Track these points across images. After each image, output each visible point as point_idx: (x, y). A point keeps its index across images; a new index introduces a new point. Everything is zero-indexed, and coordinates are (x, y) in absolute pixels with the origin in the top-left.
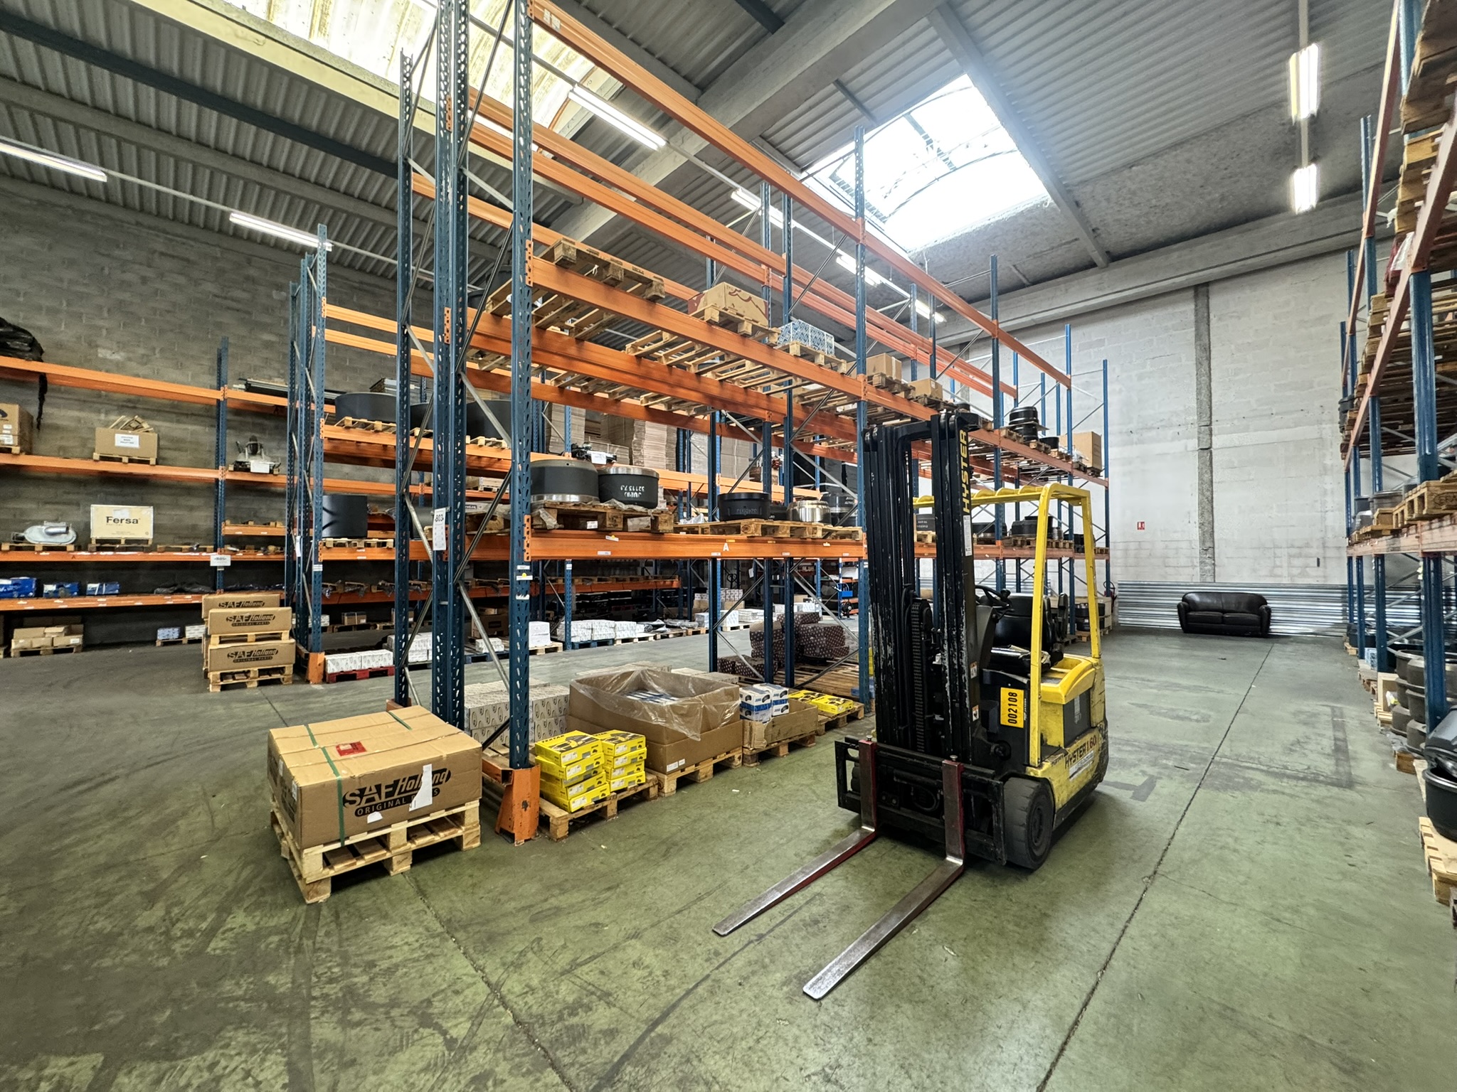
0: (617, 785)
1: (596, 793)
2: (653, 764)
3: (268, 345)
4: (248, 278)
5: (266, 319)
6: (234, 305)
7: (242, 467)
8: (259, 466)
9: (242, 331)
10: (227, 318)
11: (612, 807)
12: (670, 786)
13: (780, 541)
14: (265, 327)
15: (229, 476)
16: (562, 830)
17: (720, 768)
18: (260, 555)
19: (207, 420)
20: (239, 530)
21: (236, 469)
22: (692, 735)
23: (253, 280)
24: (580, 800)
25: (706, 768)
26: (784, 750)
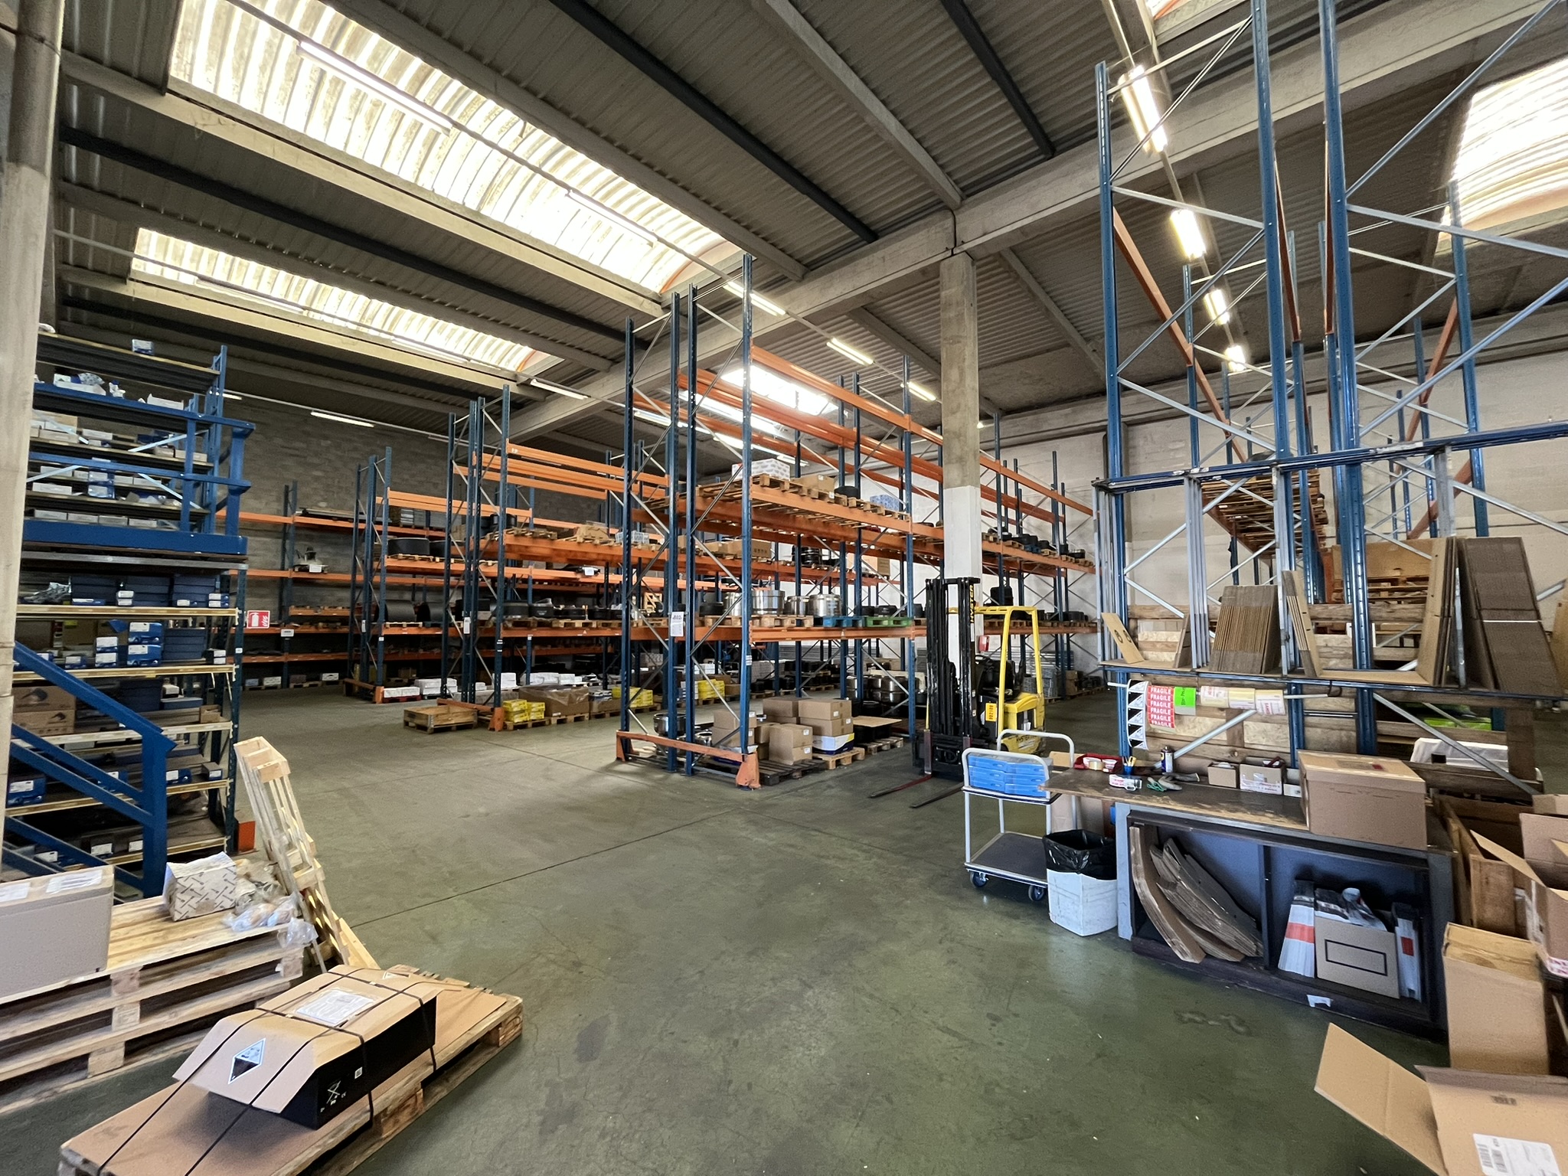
0: (532, 718)
1: (524, 718)
2: (547, 713)
3: (317, 479)
4: (304, 432)
5: (316, 461)
6: (297, 452)
7: (305, 569)
8: (315, 567)
9: (300, 470)
10: (289, 462)
11: (530, 724)
12: (554, 721)
13: (613, 629)
14: (316, 467)
15: (294, 575)
16: (511, 728)
17: (577, 719)
18: (312, 630)
19: (276, 534)
20: (300, 612)
21: (300, 570)
22: (564, 702)
23: (308, 434)
24: (517, 719)
25: (571, 718)
26: (607, 715)
